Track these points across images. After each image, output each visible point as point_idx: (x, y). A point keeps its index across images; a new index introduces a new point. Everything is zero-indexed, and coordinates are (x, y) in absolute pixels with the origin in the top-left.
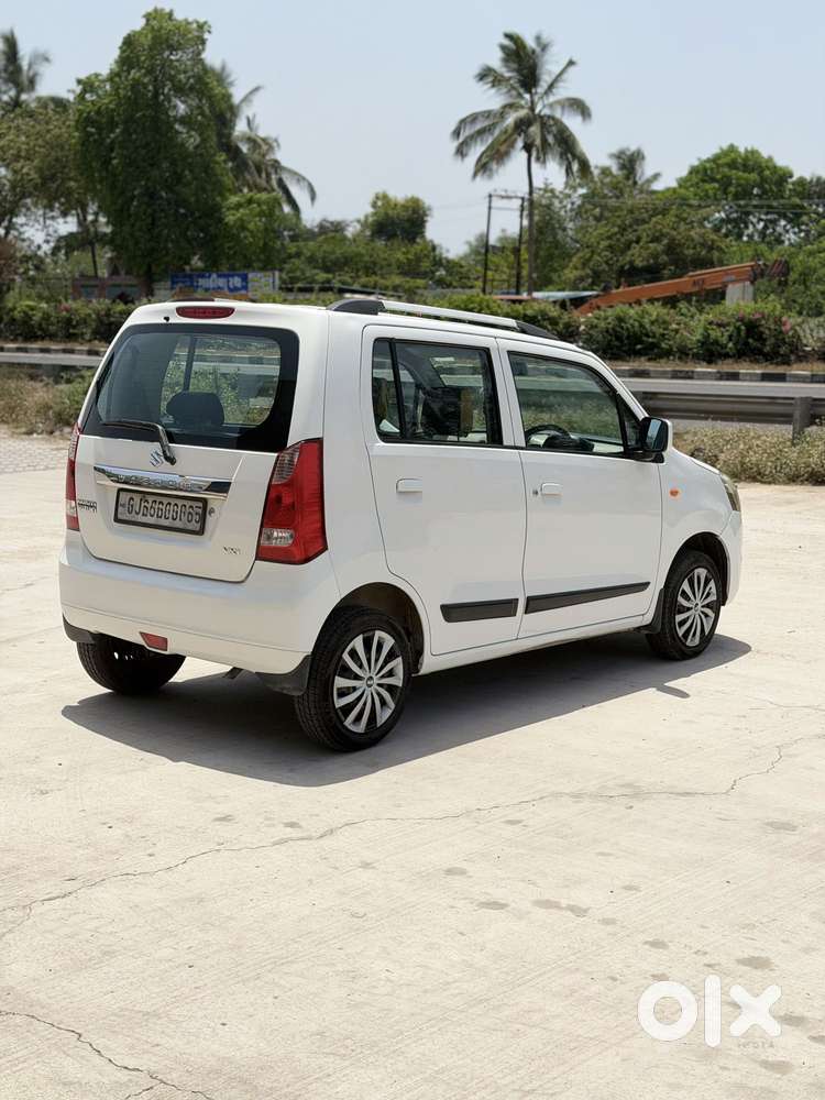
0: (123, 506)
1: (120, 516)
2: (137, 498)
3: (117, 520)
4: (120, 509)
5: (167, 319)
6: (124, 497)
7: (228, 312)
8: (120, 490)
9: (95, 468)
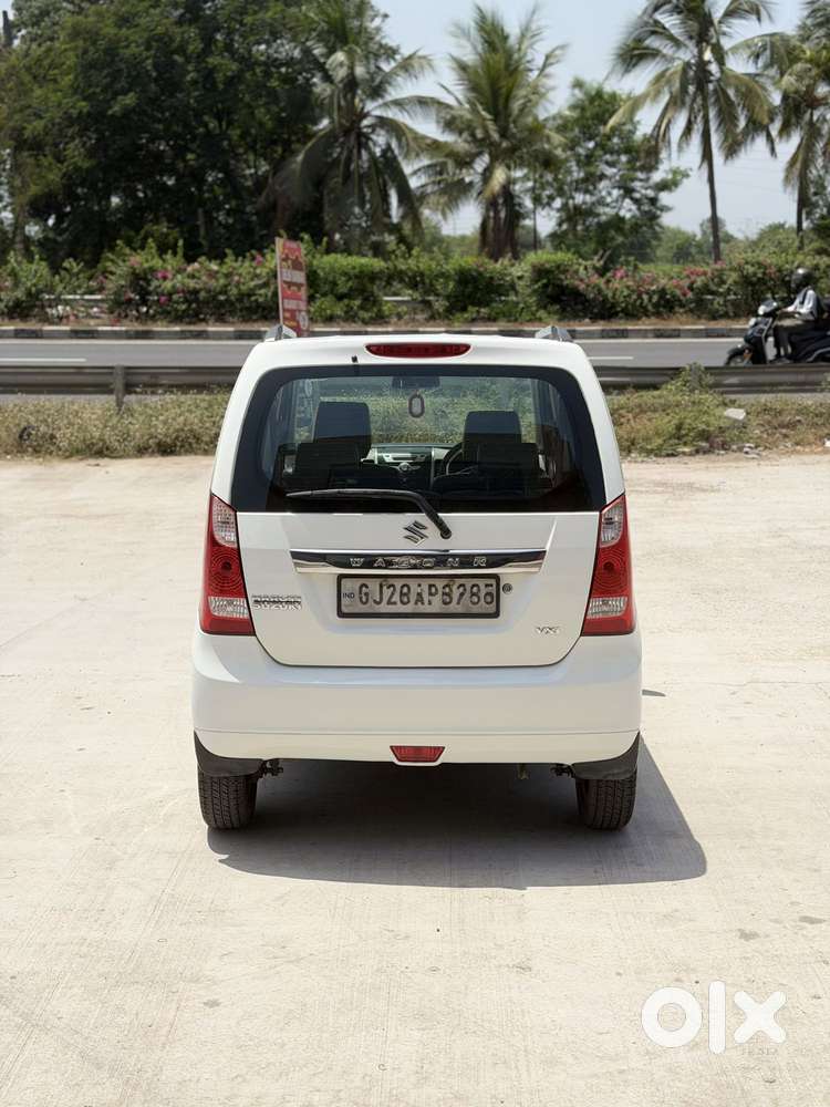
0: (350, 596)
1: (344, 610)
2: (374, 585)
3: (341, 614)
4: (345, 601)
5: (355, 359)
6: (347, 585)
7: (460, 349)
8: (341, 577)
9: (295, 555)
